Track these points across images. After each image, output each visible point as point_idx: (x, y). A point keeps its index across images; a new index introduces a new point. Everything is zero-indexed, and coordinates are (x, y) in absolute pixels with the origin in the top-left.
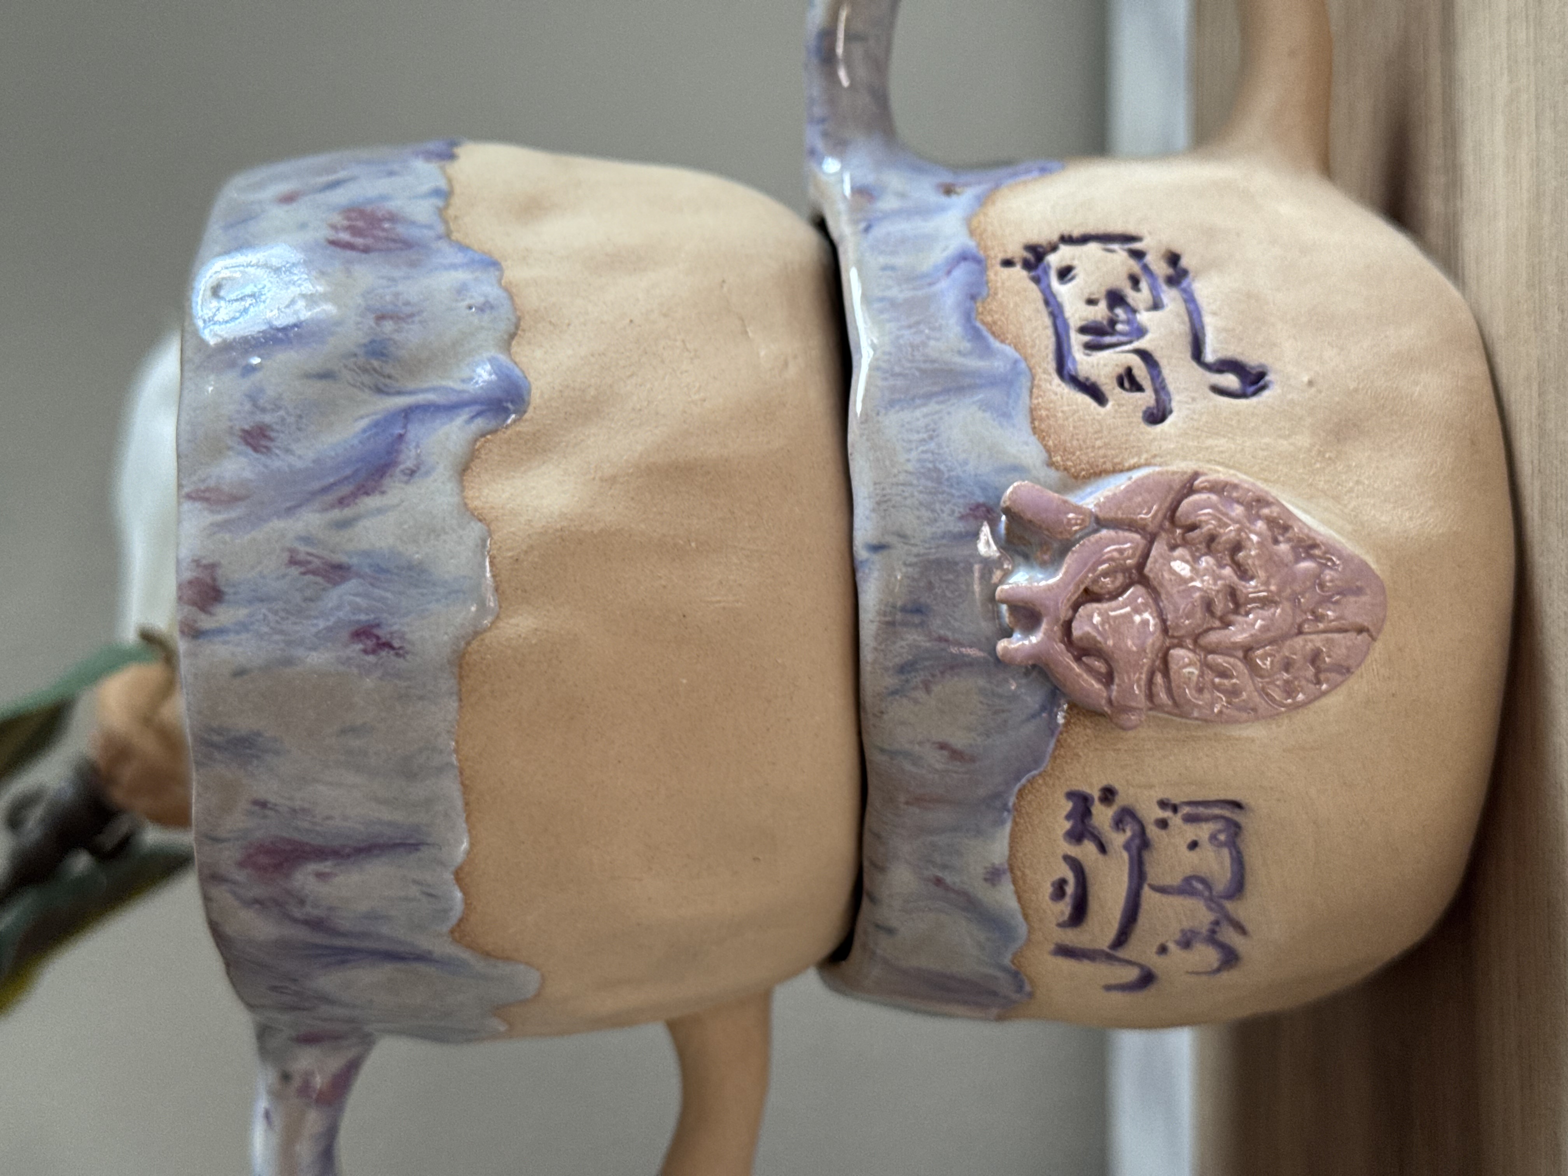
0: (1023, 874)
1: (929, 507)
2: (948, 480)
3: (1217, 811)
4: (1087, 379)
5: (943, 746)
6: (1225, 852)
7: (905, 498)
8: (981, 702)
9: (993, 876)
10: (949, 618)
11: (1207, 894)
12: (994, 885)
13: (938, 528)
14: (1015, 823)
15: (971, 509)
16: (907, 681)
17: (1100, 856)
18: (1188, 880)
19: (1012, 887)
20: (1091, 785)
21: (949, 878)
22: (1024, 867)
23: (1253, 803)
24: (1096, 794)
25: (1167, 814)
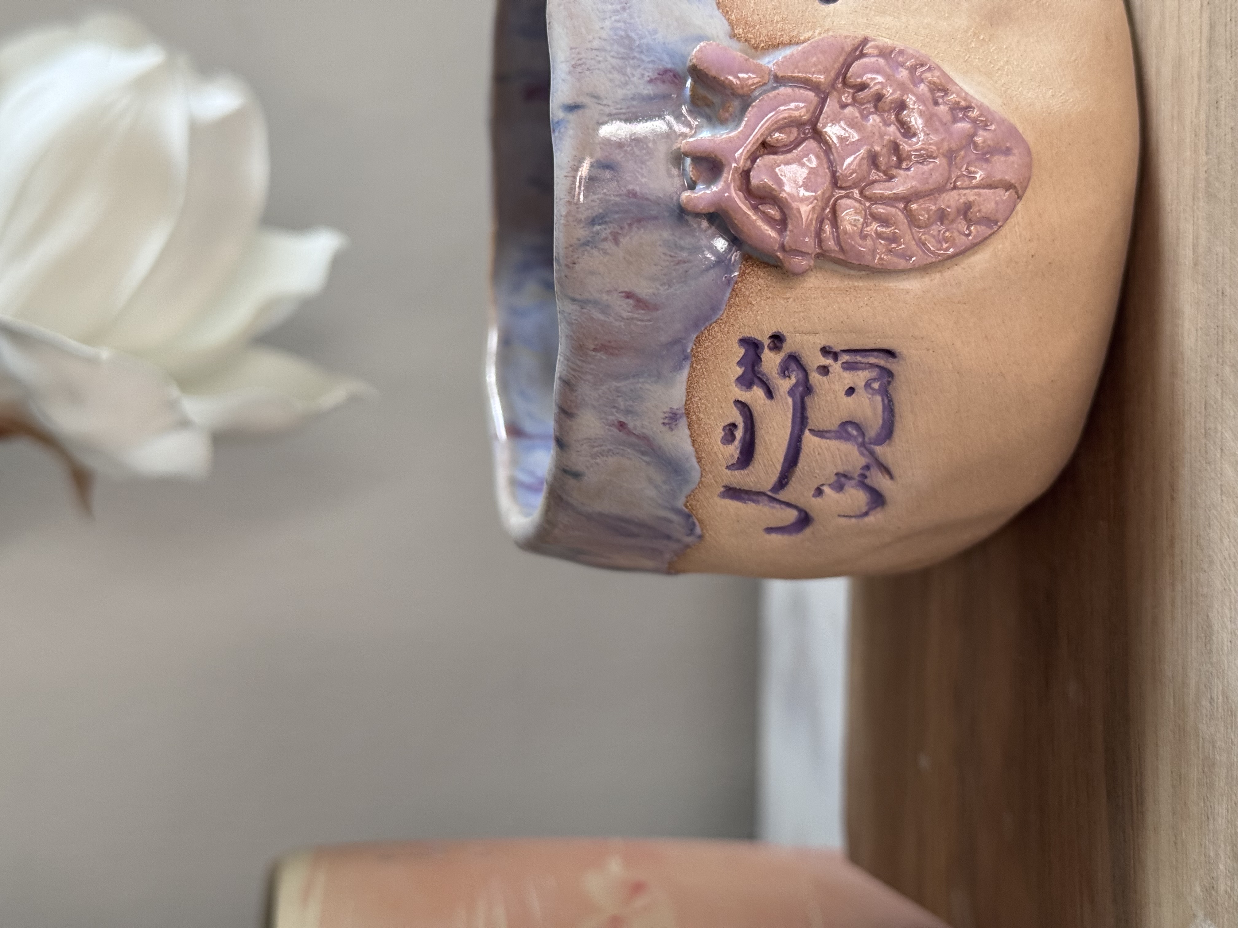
0: (698, 418)
1: (621, 71)
2: (638, 46)
3: (872, 360)
5: (629, 295)
6: (878, 398)
7: (599, 62)
8: (665, 254)
9: (672, 419)
10: (637, 174)
11: (860, 440)
12: (672, 429)
13: (630, 91)
14: (693, 369)
15: (659, 74)
16: (598, 233)
17: (768, 402)
18: (844, 424)
19: (687, 432)
20: (762, 331)
21: (632, 423)
22: (700, 412)
23: (905, 352)
24: (767, 342)
25: (828, 361)
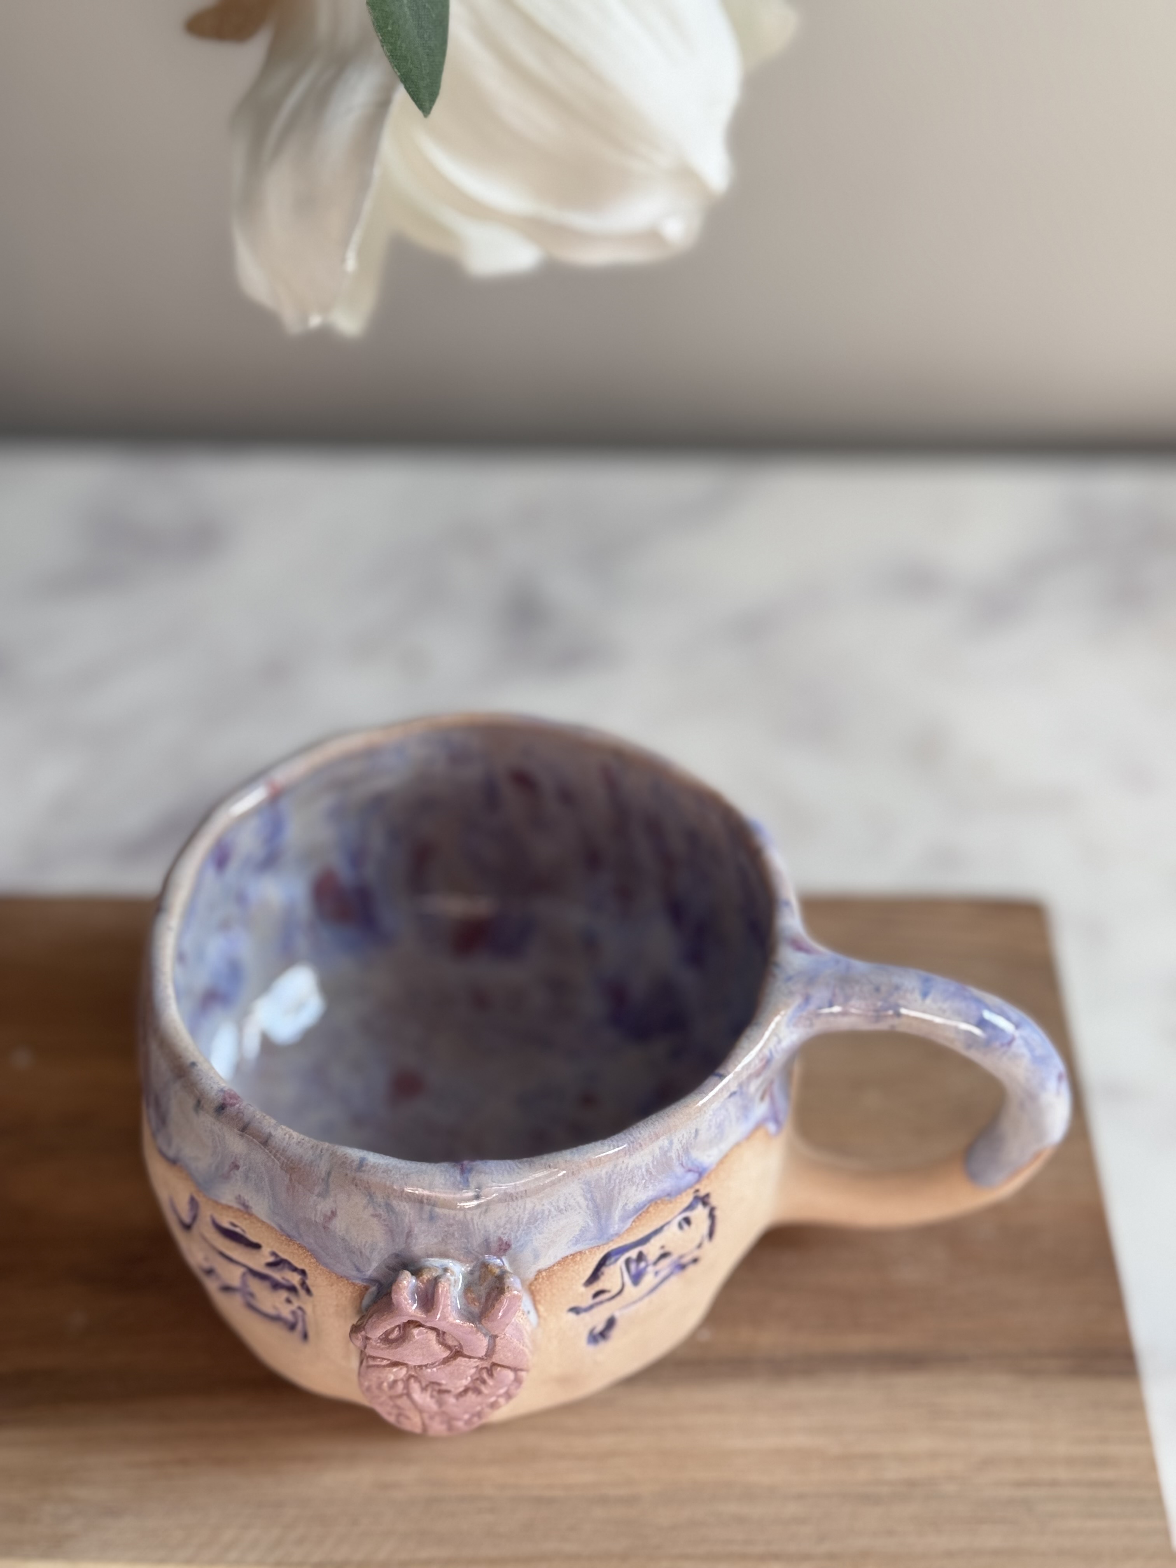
0: (246, 1218)
2: (529, 1227)
3: (300, 1328)
4: (603, 1274)
5: (334, 1214)
8: (366, 1242)
10: (426, 1233)
14: (280, 1234)
15: (506, 1242)
16: (380, 1206)
17: (264, 1261)
20: (313, 1283)
21: (239, 1174)
22: (252, 1221)
